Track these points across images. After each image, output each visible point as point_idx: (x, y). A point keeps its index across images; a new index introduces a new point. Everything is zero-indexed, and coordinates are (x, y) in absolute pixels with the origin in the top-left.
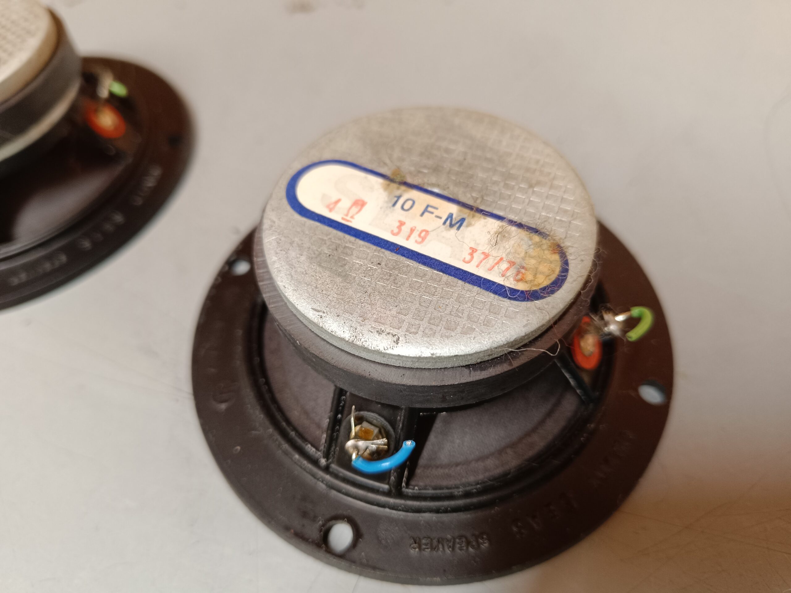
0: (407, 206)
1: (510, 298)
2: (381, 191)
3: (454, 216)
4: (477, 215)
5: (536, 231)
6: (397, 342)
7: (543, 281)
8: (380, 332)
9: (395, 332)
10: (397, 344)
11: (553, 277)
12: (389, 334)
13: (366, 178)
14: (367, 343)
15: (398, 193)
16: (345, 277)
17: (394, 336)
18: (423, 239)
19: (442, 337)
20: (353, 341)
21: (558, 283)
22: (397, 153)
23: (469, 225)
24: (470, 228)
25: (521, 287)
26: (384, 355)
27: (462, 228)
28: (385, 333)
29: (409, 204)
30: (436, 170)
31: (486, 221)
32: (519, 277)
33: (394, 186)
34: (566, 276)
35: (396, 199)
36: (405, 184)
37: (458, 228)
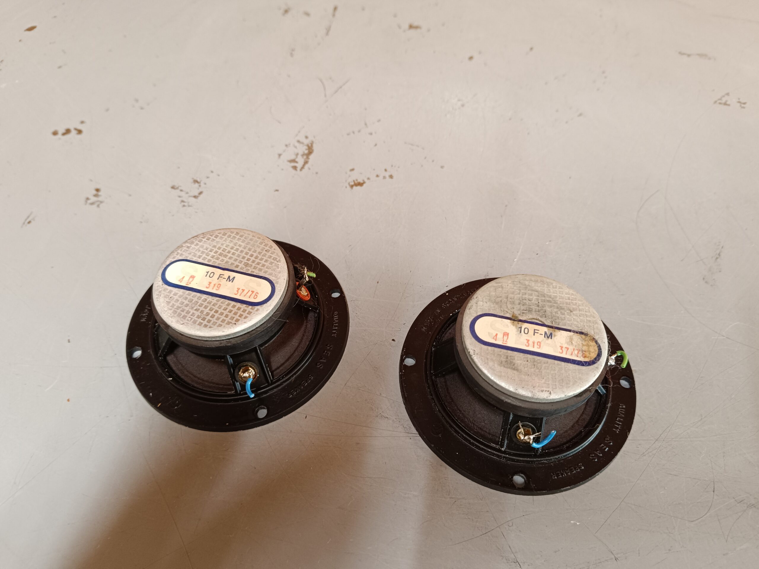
0: (526, 332)
1: (585, 366)
2: (512, 326)
3: (547, 333)
4: (556, 330)
5: (582, 333)
6: (550, 393)
7: (594, 355)
8: (542, 391)
9: (548, 390)
10: (551, 394)
11: (597, 353)
12: (546, 391)
13: (502, 320)
14: (539, 397)
15: (519, 326)
16: (517, 370)
17: (548, 391)
18: (540, 346)
19: (566, 388)
20: (533, 397)
21: (599, 355)
22: (510, 306)
23: (555, 336)
24: (556, 337)
25: (587, 360)
26: (547, 400)
27: (552, 338)
28: (545, 391)
29: (526, 330)
30: (530, 311)
31: (560, 332)
32: (584, 355)
33: (516, 322)
34: (601, 352)
35: (520, 329)
36: (521, 321)
37: (551, 338)
